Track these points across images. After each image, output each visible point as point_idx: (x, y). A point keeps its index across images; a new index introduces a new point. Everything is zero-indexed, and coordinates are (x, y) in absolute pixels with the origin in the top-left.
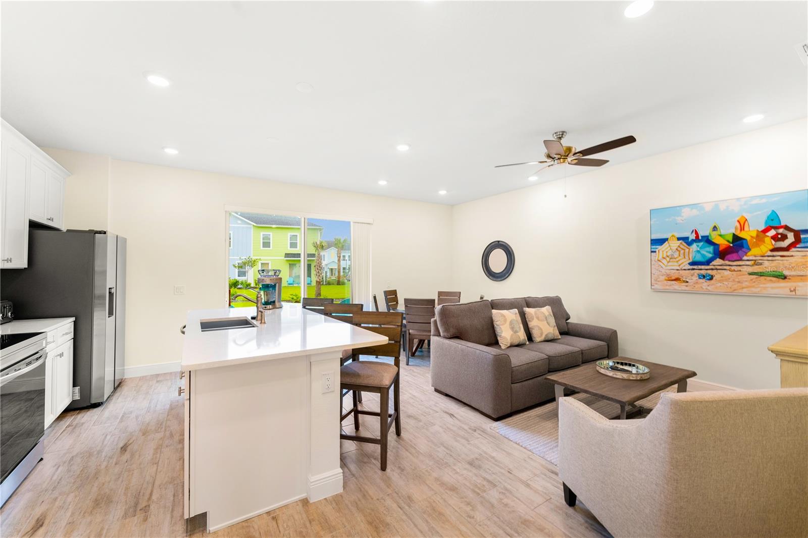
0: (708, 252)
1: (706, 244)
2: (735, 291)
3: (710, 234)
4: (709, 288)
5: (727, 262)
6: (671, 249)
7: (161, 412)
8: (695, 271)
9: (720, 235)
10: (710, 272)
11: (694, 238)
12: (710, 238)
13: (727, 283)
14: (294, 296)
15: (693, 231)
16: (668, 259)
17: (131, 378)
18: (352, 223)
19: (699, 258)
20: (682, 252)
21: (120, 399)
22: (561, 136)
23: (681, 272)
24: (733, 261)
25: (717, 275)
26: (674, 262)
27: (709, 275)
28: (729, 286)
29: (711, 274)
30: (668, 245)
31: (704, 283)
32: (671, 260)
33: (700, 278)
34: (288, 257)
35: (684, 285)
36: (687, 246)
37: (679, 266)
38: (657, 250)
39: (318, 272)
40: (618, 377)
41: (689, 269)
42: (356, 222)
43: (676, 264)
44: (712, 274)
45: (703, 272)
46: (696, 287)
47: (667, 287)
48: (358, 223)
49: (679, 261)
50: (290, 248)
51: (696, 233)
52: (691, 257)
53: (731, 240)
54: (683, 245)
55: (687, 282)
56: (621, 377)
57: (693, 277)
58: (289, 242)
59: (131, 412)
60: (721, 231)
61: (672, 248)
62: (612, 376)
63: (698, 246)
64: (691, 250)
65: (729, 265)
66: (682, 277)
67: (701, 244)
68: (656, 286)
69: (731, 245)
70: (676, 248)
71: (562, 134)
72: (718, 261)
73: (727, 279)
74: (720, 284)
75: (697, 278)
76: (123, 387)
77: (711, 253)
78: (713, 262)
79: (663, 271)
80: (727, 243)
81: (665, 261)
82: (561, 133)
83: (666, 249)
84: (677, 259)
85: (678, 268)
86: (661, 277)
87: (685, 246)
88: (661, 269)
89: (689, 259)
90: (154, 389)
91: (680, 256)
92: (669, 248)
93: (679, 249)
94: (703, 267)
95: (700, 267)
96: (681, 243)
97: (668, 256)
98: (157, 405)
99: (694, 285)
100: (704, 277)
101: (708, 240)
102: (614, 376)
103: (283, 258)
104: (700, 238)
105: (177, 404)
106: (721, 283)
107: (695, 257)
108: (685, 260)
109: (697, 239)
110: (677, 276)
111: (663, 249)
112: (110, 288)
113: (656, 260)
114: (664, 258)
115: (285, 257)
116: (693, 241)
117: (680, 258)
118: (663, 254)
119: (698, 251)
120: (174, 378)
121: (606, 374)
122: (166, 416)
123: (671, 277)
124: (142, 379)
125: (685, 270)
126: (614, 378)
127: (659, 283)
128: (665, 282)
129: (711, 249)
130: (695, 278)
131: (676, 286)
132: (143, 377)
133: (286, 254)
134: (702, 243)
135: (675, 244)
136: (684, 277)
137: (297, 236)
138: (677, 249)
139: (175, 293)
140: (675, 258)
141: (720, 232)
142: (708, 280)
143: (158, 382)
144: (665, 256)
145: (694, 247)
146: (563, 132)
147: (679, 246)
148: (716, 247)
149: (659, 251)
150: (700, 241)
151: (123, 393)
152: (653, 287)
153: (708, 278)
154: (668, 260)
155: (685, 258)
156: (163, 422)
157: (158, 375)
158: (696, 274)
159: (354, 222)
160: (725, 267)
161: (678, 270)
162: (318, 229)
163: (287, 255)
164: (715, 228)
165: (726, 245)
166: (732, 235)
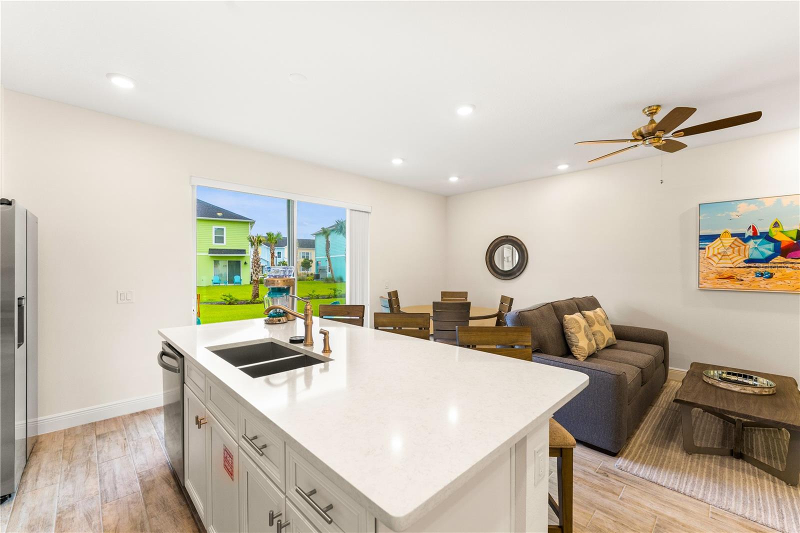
0: (767, 249)
1: (765, 241)
2: (798, 290)
3: (770, 230)
4: (767, 286)
5: (790, 260)
6: (723, 246)
7: (130, 499)
8: (752, 268)
9: (782, 232)
10: (769, 270)
11: (751, 235)
12: (770, 235)
13: (788, 281)
14: (227, 296)
15: (750, 227)
16: (720, 256)
17: (48, 434)
18: (348, 212)
19: (757, 255)
20: (737, 249)
21: (41, 482)
22: (654, 111)
23: (735, 270)
24: (797, 259)
25: (778, 274)
26: (727, 259)
27: (769, 273)
28: (792, 284)
29: (770, 272)
30: (720, 241)
31: (762, 283)
32: (723, 257)
33: (758, 276)
34: (212, 253)
35: (738, 284)
36: (743, 243)
37: (733, 263)
38: (707, 247)
39: (256, 270)
40: (748, 392)
41: (744, 267)
42: (353, 210)
43: (729, 261)
44: (772, 272)
45: (761, 270)
46: (753, 285)
47: (718, 286)
48: (356, 210)
49: (732, 258)
50: (215, 242)
51: (754, 229)
52: (747, 254)
53: (795, 237)
54: (738, 242)
55: (742, 280)
56: (752, 392)
57: (749, 275)
58: (214, 236)
59: (73, 508)
60: (784, 227)
61: (725, 245)
62: (740, 391)
63: (756, 243)
64: (748, 247)
65: (793, 263)
66: (736, 275)
67: (759, 241)
68: (705, 285)
69: (795, 242)
70: (730, 244)
71: (657, 109)
72: (779, 259)
73: (790, 277)
74: (781, 283)
75: (754, 276)
76: (39, 454)
77: (771, 251)
78: (773, 260)
79: (714, 269)
80: (790, 240)
81: (715, 258)
82: (655, 108)
83: (717, 246)
84: (731, 257)
85: (732, 266)
86: (711, 275)
87: (740, 243)
88: (711, 267)
89: (745, 257)
90: (99, 453)
91: (734, 253)
92: (721, 245)
93: (733, 246)
94: (761, 265)
95: (757, 265)
96: (735, 240)
97: (719, 253)
98: (118, 486)
99: (750, 283)
100: (762, 275)
101: (767, 237)
102: (742, 391)
103: (208, 254)
104: (759, 234)
105: (151, 479)
106: (782, 281)
107: (752, 254)
108: (740, 257)
109: (755, 236)
110: (729, 275)
111: (714, 246)
112: (19, 299)
113: (706, 257)
114: (715, 255)
115: (209, 253)
116: (750, 238)
117: (734, 255)
118: (714, 250)
119: (756, 248)
120: (123, 427)
121: (730, 389)
122: (143, 507)
123: (723, 275)
124: (68, 433)
125: (740, 267)
126: (742, 393)
127: (708, 282)
128: (716, 280)
129: (771, 246)
130: (751, 277)
131: (729, 284)
132: (69, 429)
133: (210, 249)
134: (761, 240)
135: (728, 241)
136: (738, 275)
137: (223, 229)
138: (730, 246)
139: (119, 301)
140: (728, 256)
141: (783, 229)
142: (766, 278)
143: (98, 437)
144: (716, 253)
145: (752, 243)
146: (659, 106)
147: (733, 243)
148: (777, 244)
149: (709, 248)
150: (759, 237)
151: (43, 466)
152: (700, 286)
153: (767, 276)
154: (720, 258)
155: (740, 255)
156: (142, 522)
157: (94, 425)
158: (752, 272)
159: (351, 210)
160: (787, 265)
161: (730, 268)
162: (248, 222)
163: (212, 251)
164: (776, 225)
165: (789, 242)
166: (796, 231)
